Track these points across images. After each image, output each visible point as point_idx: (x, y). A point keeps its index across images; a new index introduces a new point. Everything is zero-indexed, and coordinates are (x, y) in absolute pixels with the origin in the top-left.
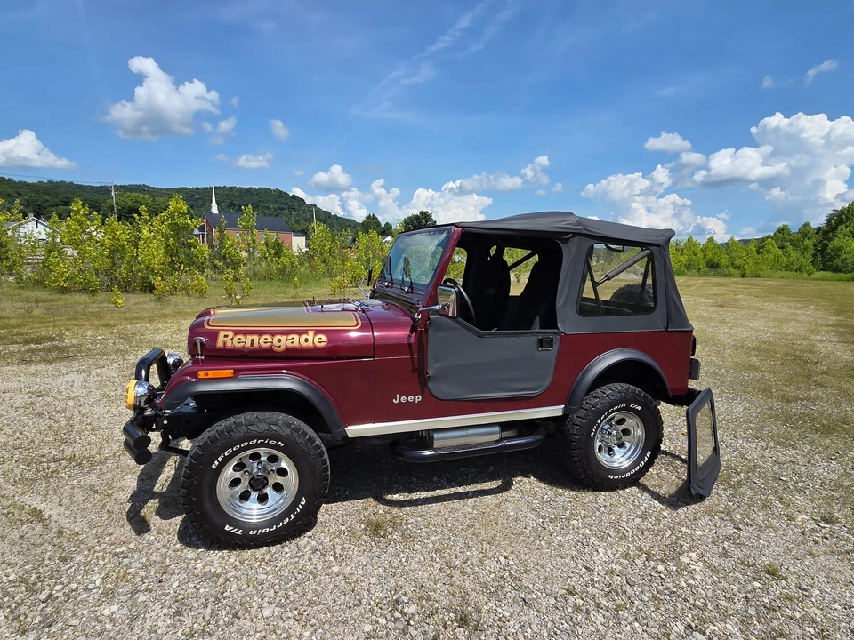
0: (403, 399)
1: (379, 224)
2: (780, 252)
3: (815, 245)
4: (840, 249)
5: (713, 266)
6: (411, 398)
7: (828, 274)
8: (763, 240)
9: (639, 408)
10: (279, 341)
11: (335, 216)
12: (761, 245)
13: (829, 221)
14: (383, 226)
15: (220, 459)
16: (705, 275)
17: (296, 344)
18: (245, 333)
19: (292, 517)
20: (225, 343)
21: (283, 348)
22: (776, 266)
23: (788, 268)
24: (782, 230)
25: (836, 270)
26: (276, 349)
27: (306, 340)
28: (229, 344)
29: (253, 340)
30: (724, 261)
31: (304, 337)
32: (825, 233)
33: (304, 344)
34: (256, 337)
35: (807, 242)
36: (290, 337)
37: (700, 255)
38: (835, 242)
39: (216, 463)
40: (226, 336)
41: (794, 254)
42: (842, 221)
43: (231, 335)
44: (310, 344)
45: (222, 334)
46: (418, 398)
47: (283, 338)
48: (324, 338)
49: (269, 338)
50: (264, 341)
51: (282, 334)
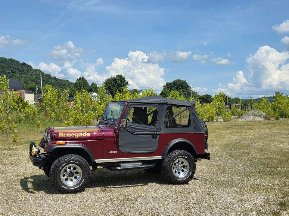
0: (112, 152)
1: (87, 84)
6: (114, 152)
9: (186, 157)
10: (77, 135)
11: (55, 77)
14: (90, 85)
15: (62, 166)
17: (82, 136)
18: (67, 133)
19: (80, 185)
20: (61, 136)
21: (78, 137)
26: (76, 137)
27: (84, 135)
28: (62, 136)
29: (69, 135)
31: (84, 134)
33: (84, 136)
34: (70, 134)
36: (80, 134)
39: (61, 167)
40: (61, 134)
43: (63, 133)
44: (85, 136)
45: (60, 133)
46: (116, 152)
47: (78, 134)
48: (89, 134)
49: (74, 134)
50: (72, 135)
51: (77, 133)
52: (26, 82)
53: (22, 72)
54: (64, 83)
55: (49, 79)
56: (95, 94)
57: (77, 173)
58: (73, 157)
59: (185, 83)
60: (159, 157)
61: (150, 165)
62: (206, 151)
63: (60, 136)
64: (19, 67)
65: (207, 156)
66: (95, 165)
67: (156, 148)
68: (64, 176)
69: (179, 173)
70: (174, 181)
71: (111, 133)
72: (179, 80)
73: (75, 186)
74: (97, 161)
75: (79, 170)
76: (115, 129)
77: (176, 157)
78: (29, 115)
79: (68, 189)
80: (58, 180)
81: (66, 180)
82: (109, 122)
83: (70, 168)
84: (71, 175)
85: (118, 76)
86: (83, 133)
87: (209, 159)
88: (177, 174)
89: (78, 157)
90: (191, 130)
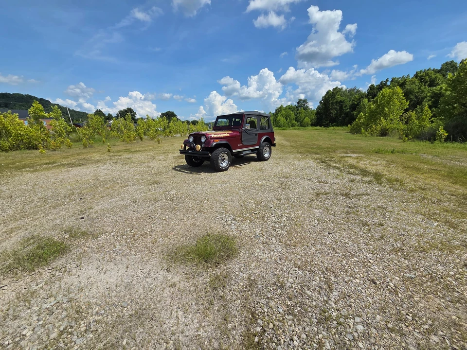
1: (104, 114)
4: (280, 120)
7: (277, 128)
13: (276, 111)
14: (107, 115)
25: (279, 127)
32: (275, 115)
38: (278, 118)
42: (279, 111)
46: (241, 145)
54: (82, 114)
59: (173, 113)
63: (212, 136)
72: (169, 112)
76: (240, 131)
85: (128, 109)
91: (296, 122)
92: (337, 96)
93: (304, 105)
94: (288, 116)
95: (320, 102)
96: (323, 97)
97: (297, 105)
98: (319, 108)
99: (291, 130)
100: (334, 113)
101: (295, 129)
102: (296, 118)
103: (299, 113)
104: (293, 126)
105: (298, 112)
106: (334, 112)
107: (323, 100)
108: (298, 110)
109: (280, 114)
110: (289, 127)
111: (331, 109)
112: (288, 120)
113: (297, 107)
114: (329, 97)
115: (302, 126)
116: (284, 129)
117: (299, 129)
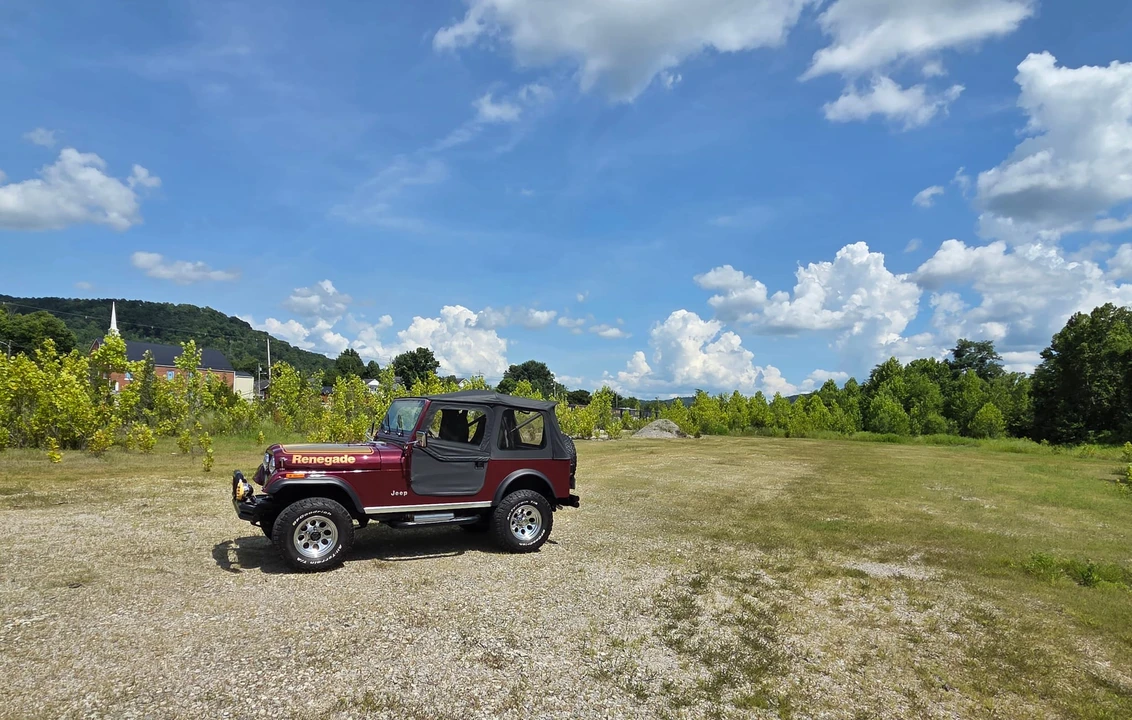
1: (360, 363)
2: (826, 410)
3: (860, 403)
4: (879, 407)
5: (758, 424)
7: (867, 434)
8: (811, 395)
9: (537, 504)
11: (296, 348)
12: (807, 402)
13: (872, 377)
14: (366, 365)
15: (297, 520)
16: (749, 434)
18: (309, 456)
19: (334, 555)
20: (297, 461)
22: (822, 425)
23: (833, 427)
24: (829, 385)
25: (875, 430)
26: (326, 464)
28: (299, 462)
30: (768, 419)
32: (868, 390)
35: (851, 399)
37: (745, 411)
38: (877, 398)
39: (295, 522)
40: (297, 457)
41: (839, 411)
42: (882, 378)
43: (300, 457)
44: (346, 462)
45: (295, 457)
46: (406, 493)
47: (330, 458)
48: (353, 459)
49: (323, 459)
50: (320, 460)
51: (330, 456)
52: (239, 355)
53: (230, 335)
54: (314, 360)
55: (284, 351)
56: (375, 382)
57: (328, 533)
58: (319, 502)
59: (543, 367)
60: (486, 504)
61: (469, 518)
62: (571, 492)
63: (294, 461)
64: (225, 325)
65: (573, 501)
66: (364, 518)
67: (480, 488)
68: (301, 538)
69: (523, 532)
70: (514, 547)
71: (397, 458)
72: (533, 363)
73: (322, 558)
74: (368, 510)
75: (332, 526)
76: (404, 450)
77: (517, 504)
78: (241, 419)
79: (308, 563)
80: (289, 546)
81: (306, 546)
82: (393, 436)
83: (313, 523)
84: (315, 536)
85: (419, 350)
86: (340, 456)
87: (577, 506)
88: (519, 535)
89: (330, 503)
90: (546, 455)
91: (941, 419)
92: (1111, 335)
93: (982, 360)
94: (918, 396)
95: (1046, 355)
96: (1055, 337)
97: (952, 359)
98: (1040, 373)
99: (918, 443)
100: (1103, 392)
101: (937, 443)
102: (947, 405)
103: (961, 388)
104: (928, 429)
105: (956, 383)
106: (1108, 391)
107: (1055, 347)
108: (956, 376)
109: (885, 386)
110: (913, 433)
111: (1093, 378)
112: (915, 410)
113: (952, 367)
114: (1079, 339)
115: (965, 432)
116: (889, 440)
117: (950, 443)
